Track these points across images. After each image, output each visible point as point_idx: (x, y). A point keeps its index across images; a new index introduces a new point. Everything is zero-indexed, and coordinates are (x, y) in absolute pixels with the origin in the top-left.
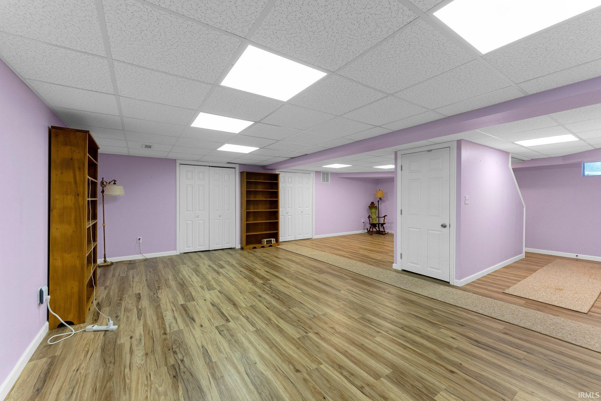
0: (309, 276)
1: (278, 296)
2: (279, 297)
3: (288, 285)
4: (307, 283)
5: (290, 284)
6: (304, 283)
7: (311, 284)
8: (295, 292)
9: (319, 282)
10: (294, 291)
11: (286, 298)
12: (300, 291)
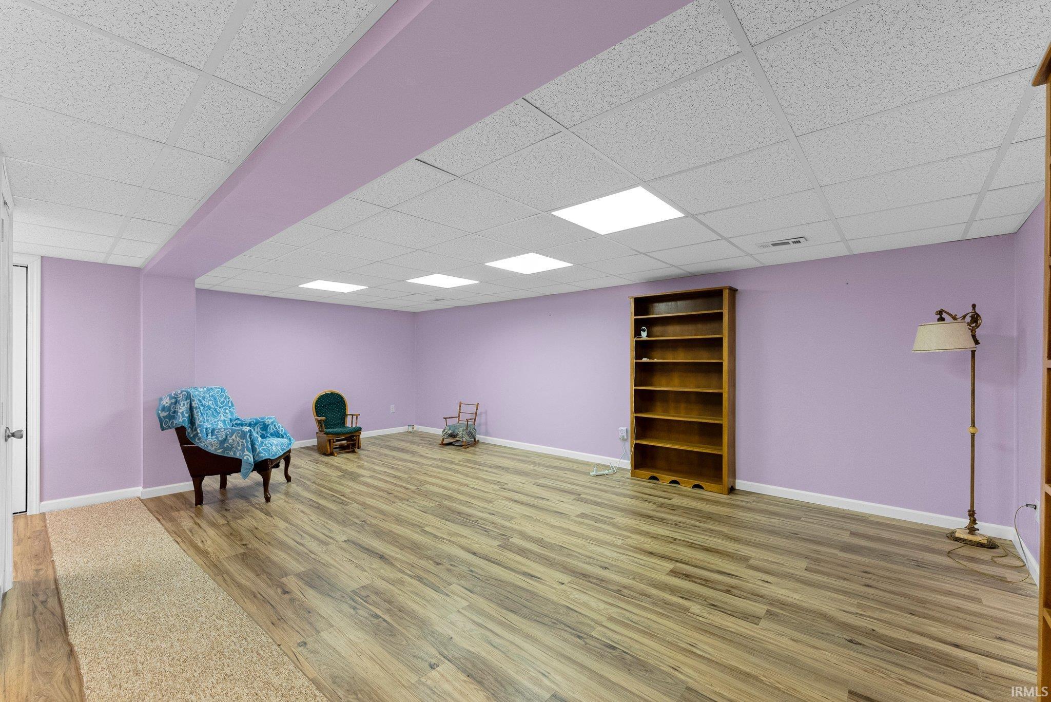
0: (403, 572)
1: (464, 518)
2: (460, 516)
3: (452, 539)
4: (412, 549)
5: (450, 541)
6: (419, 548)
7: (402, 547)
8: (436, 527)
9: (382, 557)
10: (438, 528)
11: (448, 515)
12: (426, 529)
